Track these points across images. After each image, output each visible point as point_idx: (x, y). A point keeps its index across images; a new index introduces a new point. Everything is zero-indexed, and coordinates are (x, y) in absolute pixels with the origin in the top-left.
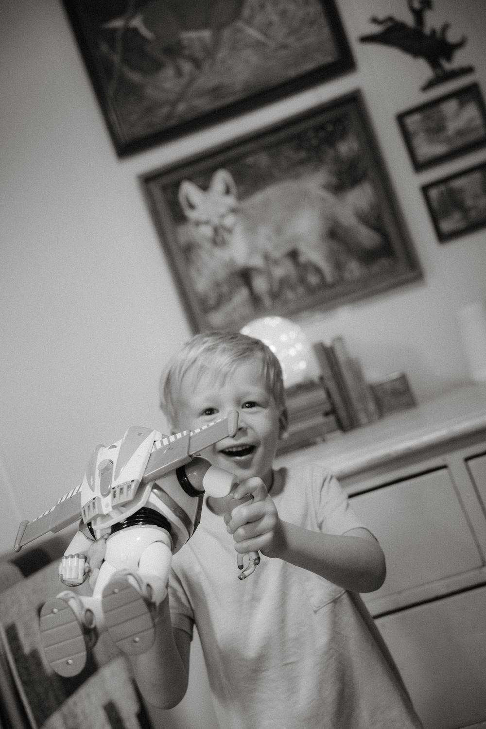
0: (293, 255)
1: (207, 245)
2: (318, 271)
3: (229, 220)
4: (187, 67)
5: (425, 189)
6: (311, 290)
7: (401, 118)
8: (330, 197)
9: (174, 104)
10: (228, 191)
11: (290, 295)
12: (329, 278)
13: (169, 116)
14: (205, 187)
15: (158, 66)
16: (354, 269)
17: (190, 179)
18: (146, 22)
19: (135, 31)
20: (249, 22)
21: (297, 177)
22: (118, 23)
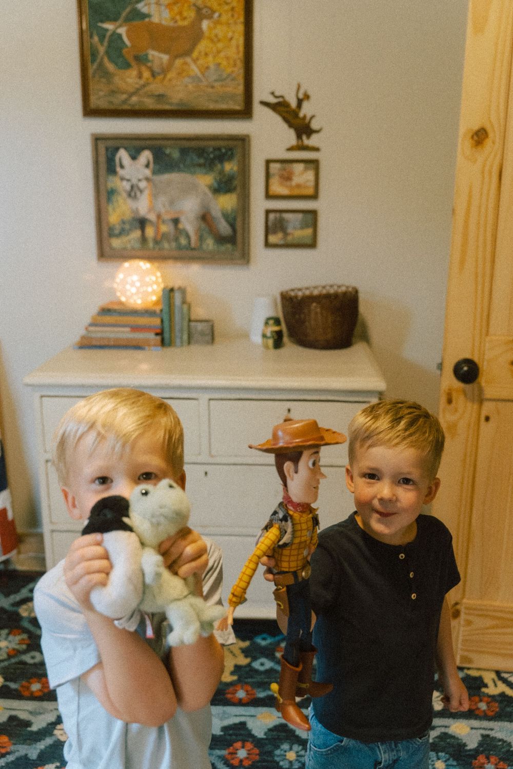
0: (176, 221)
1: (124, 195)
2: (188, 237)
3: (143, 184)
4: (146, 74)
5: (268, 212)
6: (180, 247)
7: (268, 162)
8: (210, 195)
9: (131, 95)
10: (147, 166)
11: (166, 245)
12: (193, 245)
13: (125, 102)
14: (134, 158)
15: (127, 66)
16: (210, 243)
17: (126, 149)
19: (120, 36)
20: (195, 61)
21: (193, 173)
22: (109, 26)
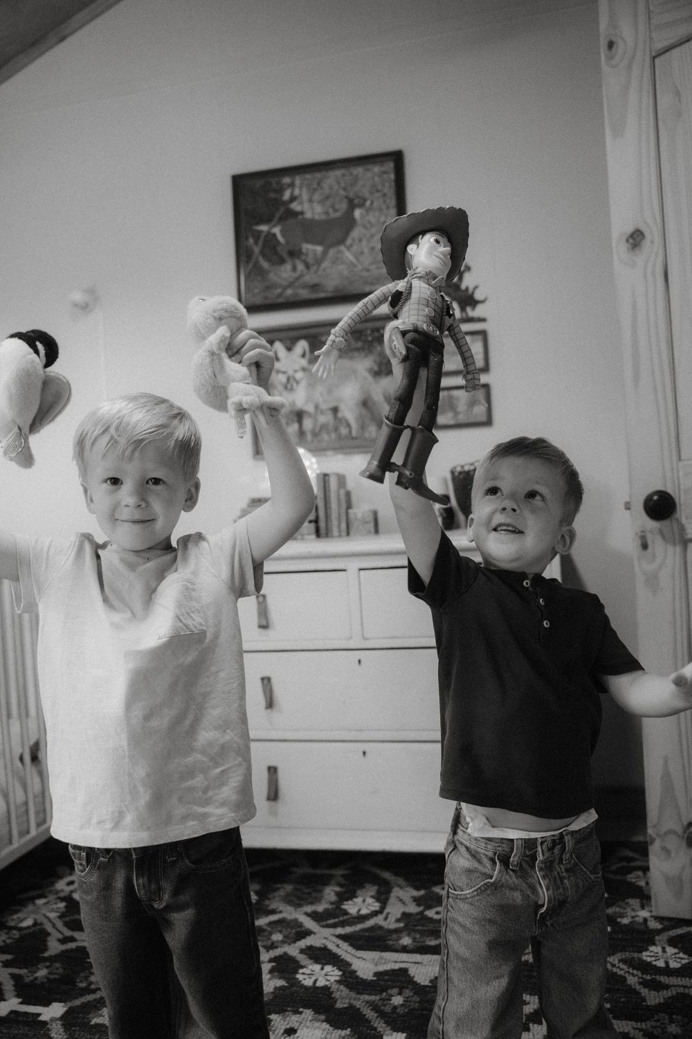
0: (335, 410)
1: (280, 388)
2: (348, 425)
3: (299, 375)
4: (300, 267)
6: (340, 438)
8: (370, 378)
9: (285, 288)
10: (303, 356)
11: (325, 437)
12: (354, 433)
13: (280, 295)
14: (289, 349)
15: (282, 261)
17: (281, 340)
18: (283, 232)
19: (274, 235)
20: (348, 248)
21: (351, 358)
22: (264, 228)
